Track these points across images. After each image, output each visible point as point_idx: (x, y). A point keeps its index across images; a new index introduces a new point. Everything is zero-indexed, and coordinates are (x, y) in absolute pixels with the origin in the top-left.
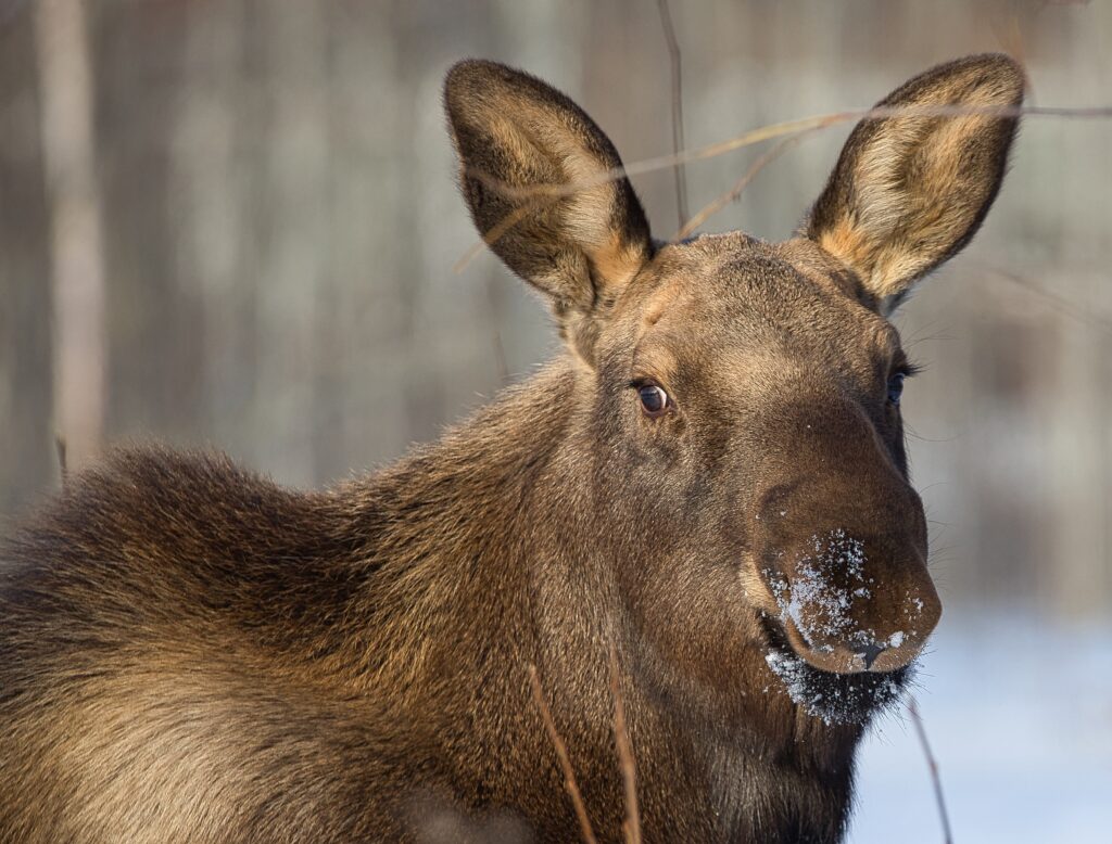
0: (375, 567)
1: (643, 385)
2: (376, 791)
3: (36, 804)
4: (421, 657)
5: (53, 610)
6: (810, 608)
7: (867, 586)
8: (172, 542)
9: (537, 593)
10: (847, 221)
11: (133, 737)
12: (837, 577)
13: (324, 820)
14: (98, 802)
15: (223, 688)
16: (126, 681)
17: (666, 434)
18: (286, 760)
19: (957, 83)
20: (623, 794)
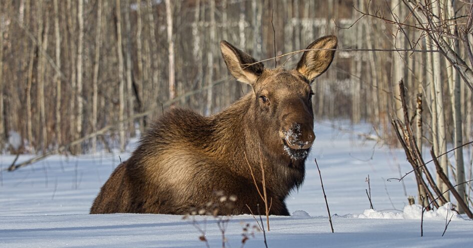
0: (215, 130)
1: (263, 97)
2: (216, 171)
3: (155, 173)
4: (224, 149)
5: (158, 136)
6: (290, 137)
7: (301, 133)
8: (179, 125)
9: (245, 137)
10: (305, 66)
11: (172, 161)
12: (295, 131)
13: (206, 177)
14: (166, 173)
15: (188, 153)
16: (171, 150)
17: (267, 106)
18: (200, 166)
19: (325, 40)
20: (262, 175)
